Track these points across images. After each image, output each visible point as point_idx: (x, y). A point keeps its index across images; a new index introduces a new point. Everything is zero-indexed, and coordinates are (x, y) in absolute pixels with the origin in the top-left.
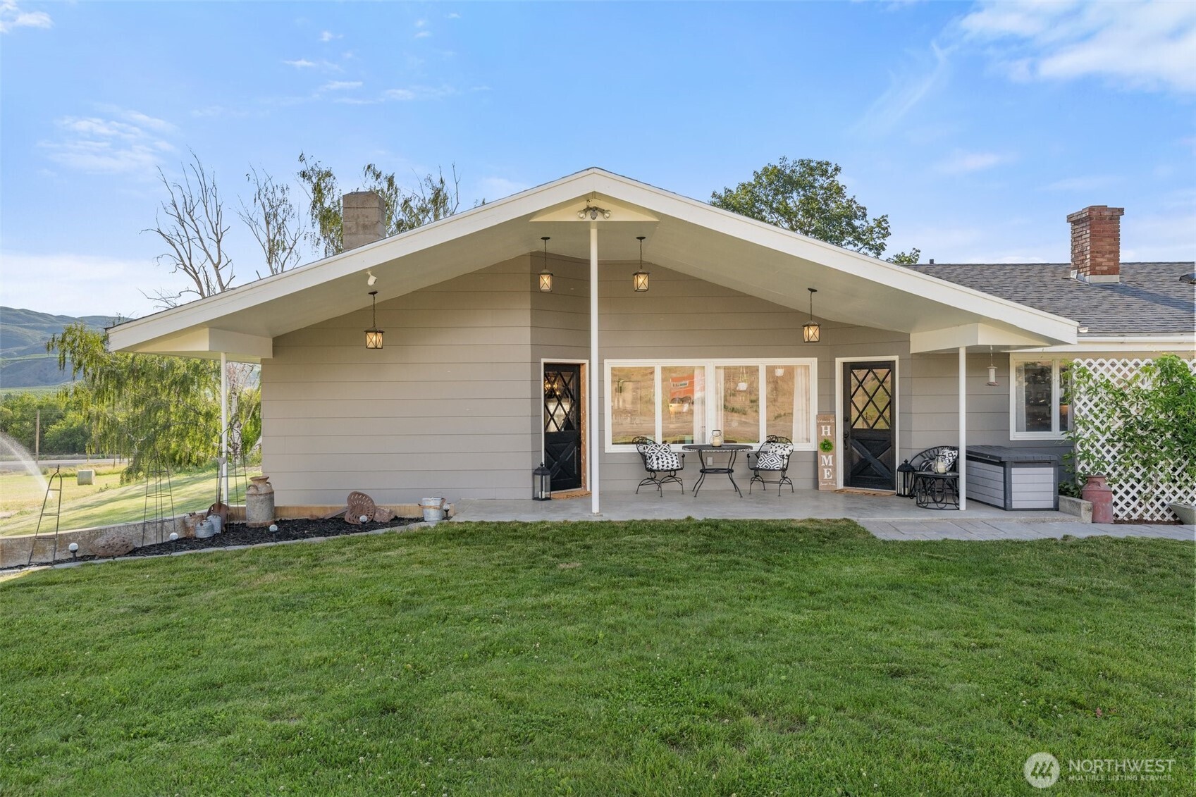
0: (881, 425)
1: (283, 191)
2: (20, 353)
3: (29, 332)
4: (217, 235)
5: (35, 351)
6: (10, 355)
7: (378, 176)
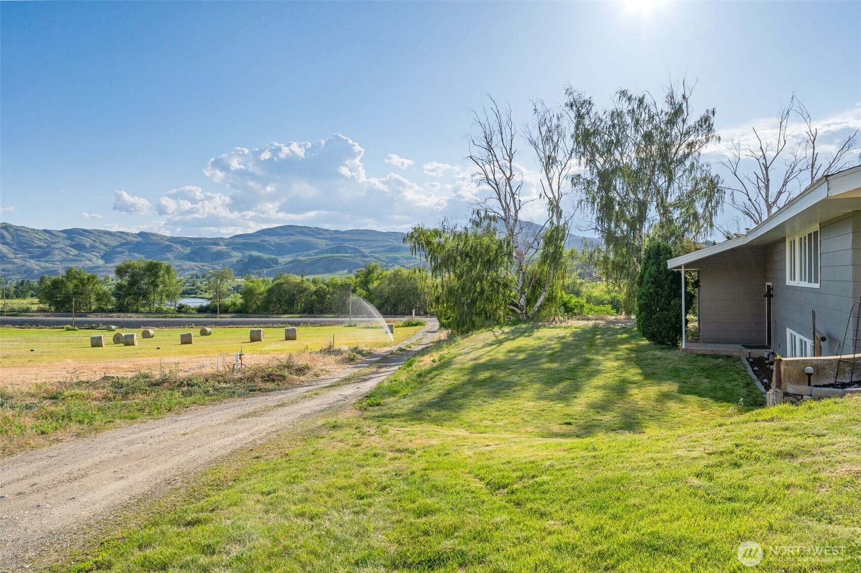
1: (558, 118)
2: (316, 254)
3: (320, 241)
4: (509, 157)
5: (322, 252)
6: (310, 255)
7: (630, 99)
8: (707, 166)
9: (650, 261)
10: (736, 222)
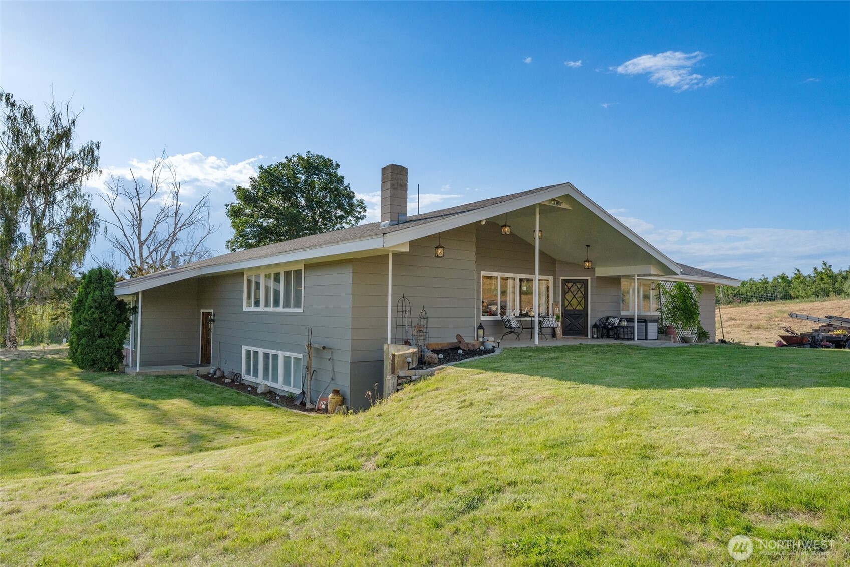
0: (579, 308)
8: (89, 196)
9: (92, 286)
10: (111, 254)
